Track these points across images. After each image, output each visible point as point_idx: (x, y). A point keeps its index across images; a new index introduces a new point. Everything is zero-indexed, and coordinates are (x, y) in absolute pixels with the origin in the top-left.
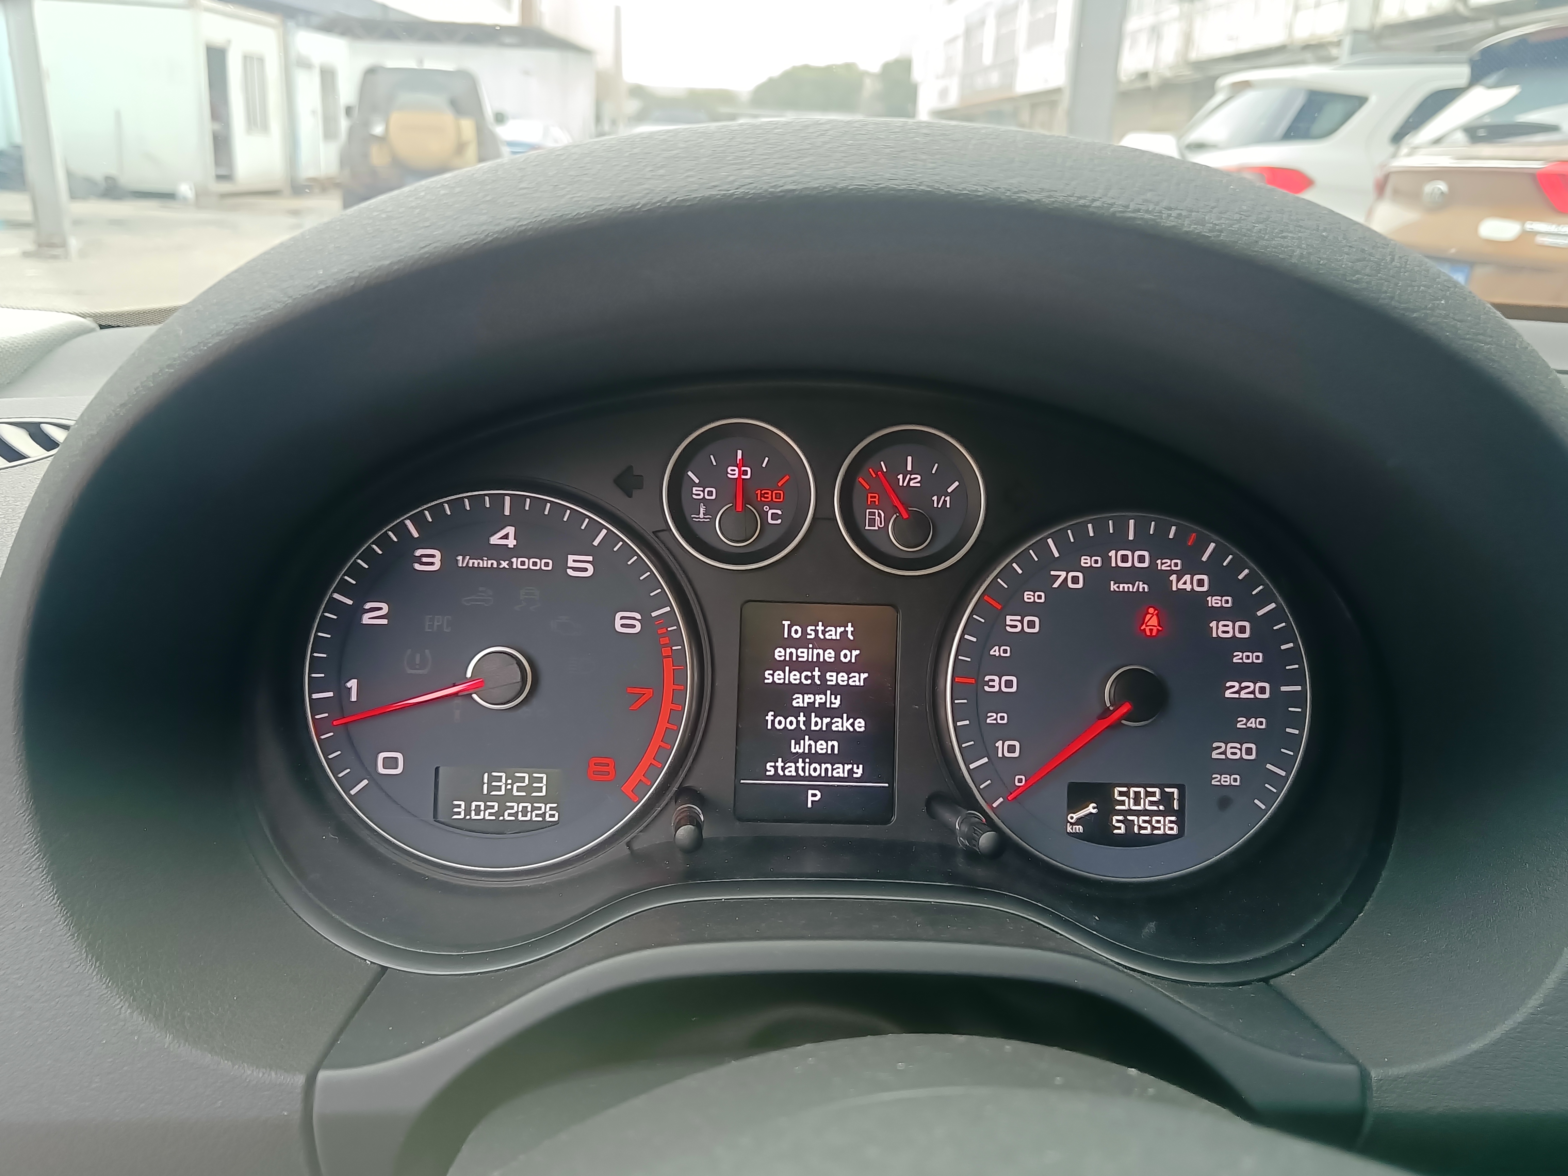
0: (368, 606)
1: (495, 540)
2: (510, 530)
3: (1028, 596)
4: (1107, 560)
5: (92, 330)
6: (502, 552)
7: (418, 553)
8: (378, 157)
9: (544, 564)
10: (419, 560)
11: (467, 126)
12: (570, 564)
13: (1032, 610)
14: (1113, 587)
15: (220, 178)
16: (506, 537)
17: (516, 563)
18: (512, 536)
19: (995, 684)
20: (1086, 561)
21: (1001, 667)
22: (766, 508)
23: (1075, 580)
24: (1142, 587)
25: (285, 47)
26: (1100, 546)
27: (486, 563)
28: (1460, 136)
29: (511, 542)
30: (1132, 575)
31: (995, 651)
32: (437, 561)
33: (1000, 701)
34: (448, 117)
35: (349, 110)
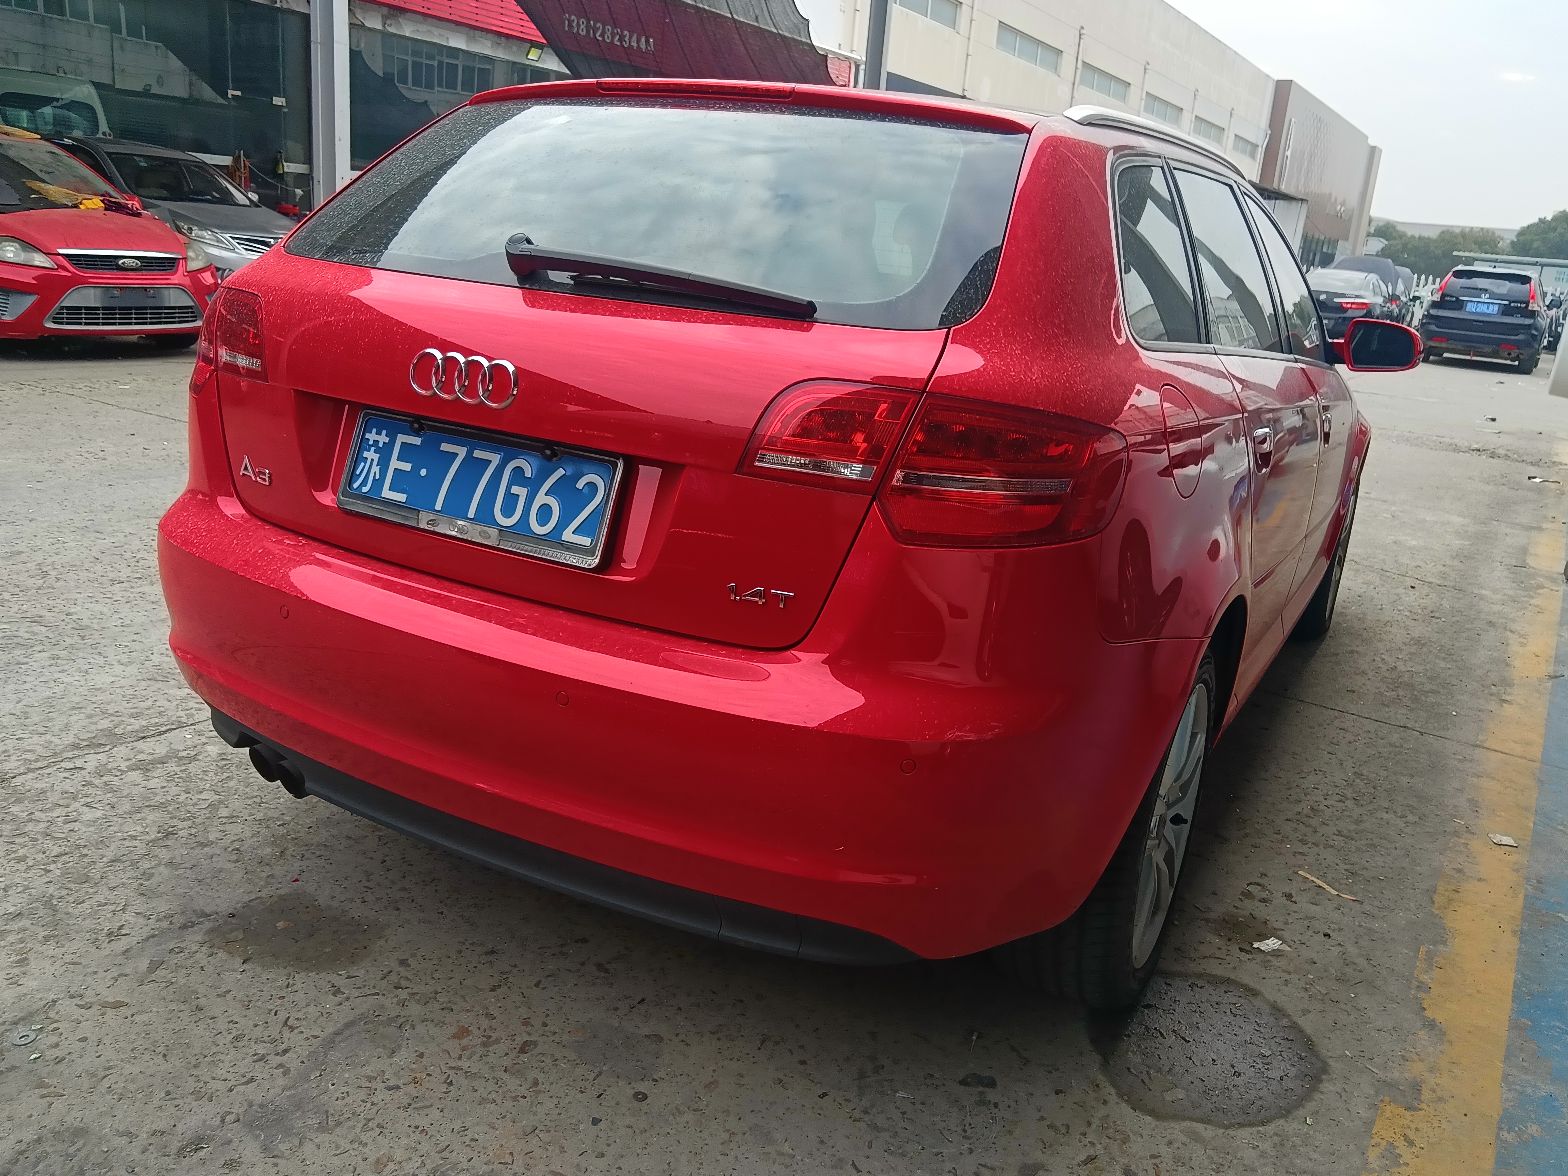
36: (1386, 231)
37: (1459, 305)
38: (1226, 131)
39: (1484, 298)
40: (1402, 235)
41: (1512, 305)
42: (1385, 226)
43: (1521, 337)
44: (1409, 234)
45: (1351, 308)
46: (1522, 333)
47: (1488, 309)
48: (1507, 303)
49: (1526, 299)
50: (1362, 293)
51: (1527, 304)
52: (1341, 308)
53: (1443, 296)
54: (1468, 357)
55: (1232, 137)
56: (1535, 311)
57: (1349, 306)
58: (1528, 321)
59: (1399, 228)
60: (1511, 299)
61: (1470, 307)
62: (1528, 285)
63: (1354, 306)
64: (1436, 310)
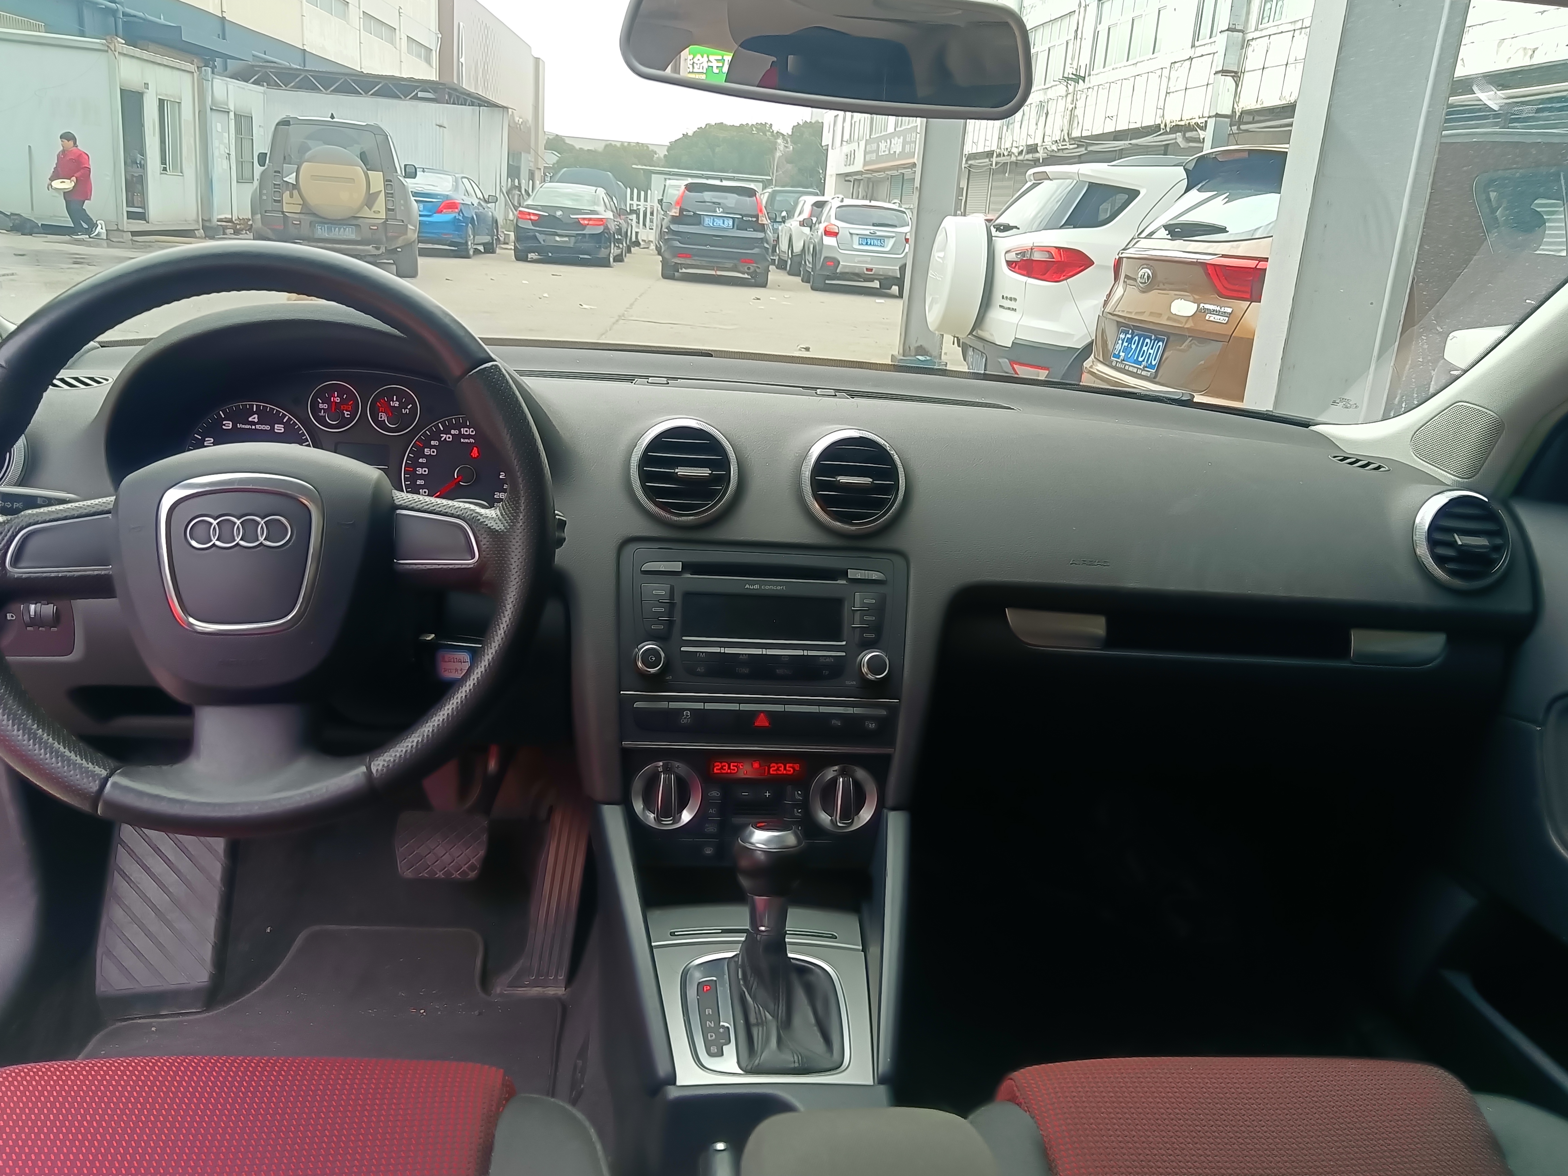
0: (206, 439)
1: (250, 419)
2: (256, 416)
3: (433, 443)
4: (460, 431)
5: (99, 348)
6: (253, 423)
7: (224, 423)
8: (290, 205)
9: (268, 428)
10: (224, 425)
11: (377, 179)
12: (276, 427)
13: (434, 447)
14: (462, 440)
15: (131, 216)
16: (254, 418)
17: (258, 427)
18: (256, 418)
19: (420, 471)
20: (453, 432)
21: (422, 465)
22: (345, 411)
23: (449, 438)
24: (472, 441)
25: (201, 94)
26: (458, 427)
27: (247, 427)
28: (1163, 233)
29: (256, 420)
30: (469, 437)
31: (420, 460)
32: (231, 425)
33: (421, 477)
34: (359, 170)
35: (262, 158)
36: (556, 143)
37: (697, 220)
38: (397, 31)
39: (719, 212)
40: (572, 148)
41: (744, 218)
42: (554, 139)
43: (756, 251)
44: (578, 147)
45: (588, 224)
46: (757, 247)
47: (724, 223)
48: (740, 217)
49: (754, 213)
50: (596, 208)
51: (757, 217)
52: (578, 224)
53: (681, 210)
54: (713, 273)
55: (405, 39)
56: (764, 224)
57: (586, 222)
58: (761, 235)
59: (568, 141)
60: (743, 213)
61: (708, 221)
62: (755, 198)
63: (591, 222)
64: (677, 226)
